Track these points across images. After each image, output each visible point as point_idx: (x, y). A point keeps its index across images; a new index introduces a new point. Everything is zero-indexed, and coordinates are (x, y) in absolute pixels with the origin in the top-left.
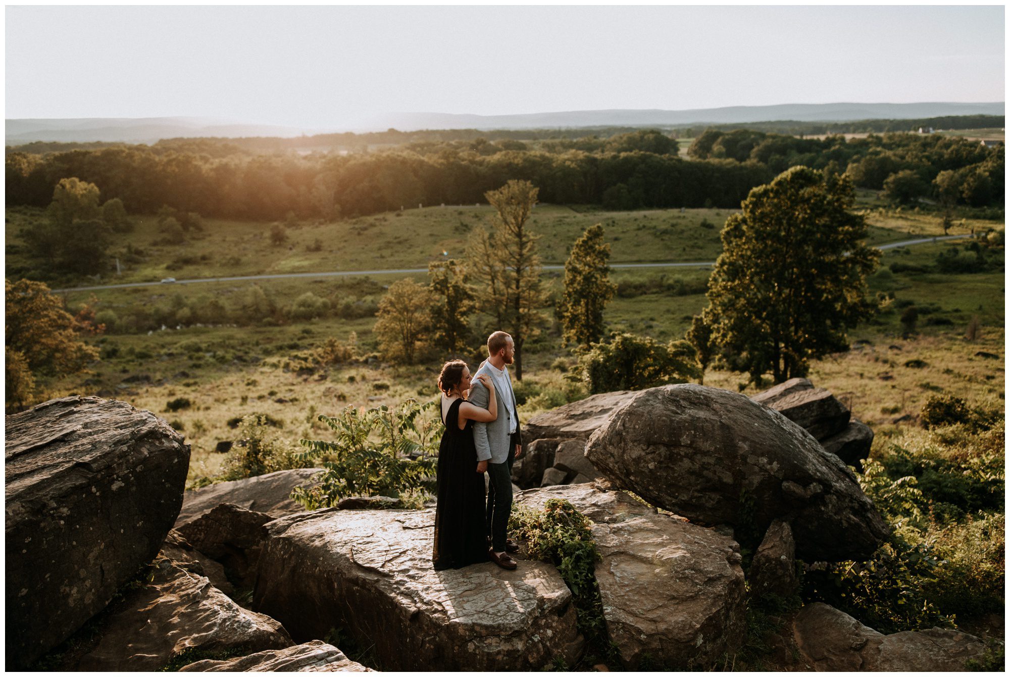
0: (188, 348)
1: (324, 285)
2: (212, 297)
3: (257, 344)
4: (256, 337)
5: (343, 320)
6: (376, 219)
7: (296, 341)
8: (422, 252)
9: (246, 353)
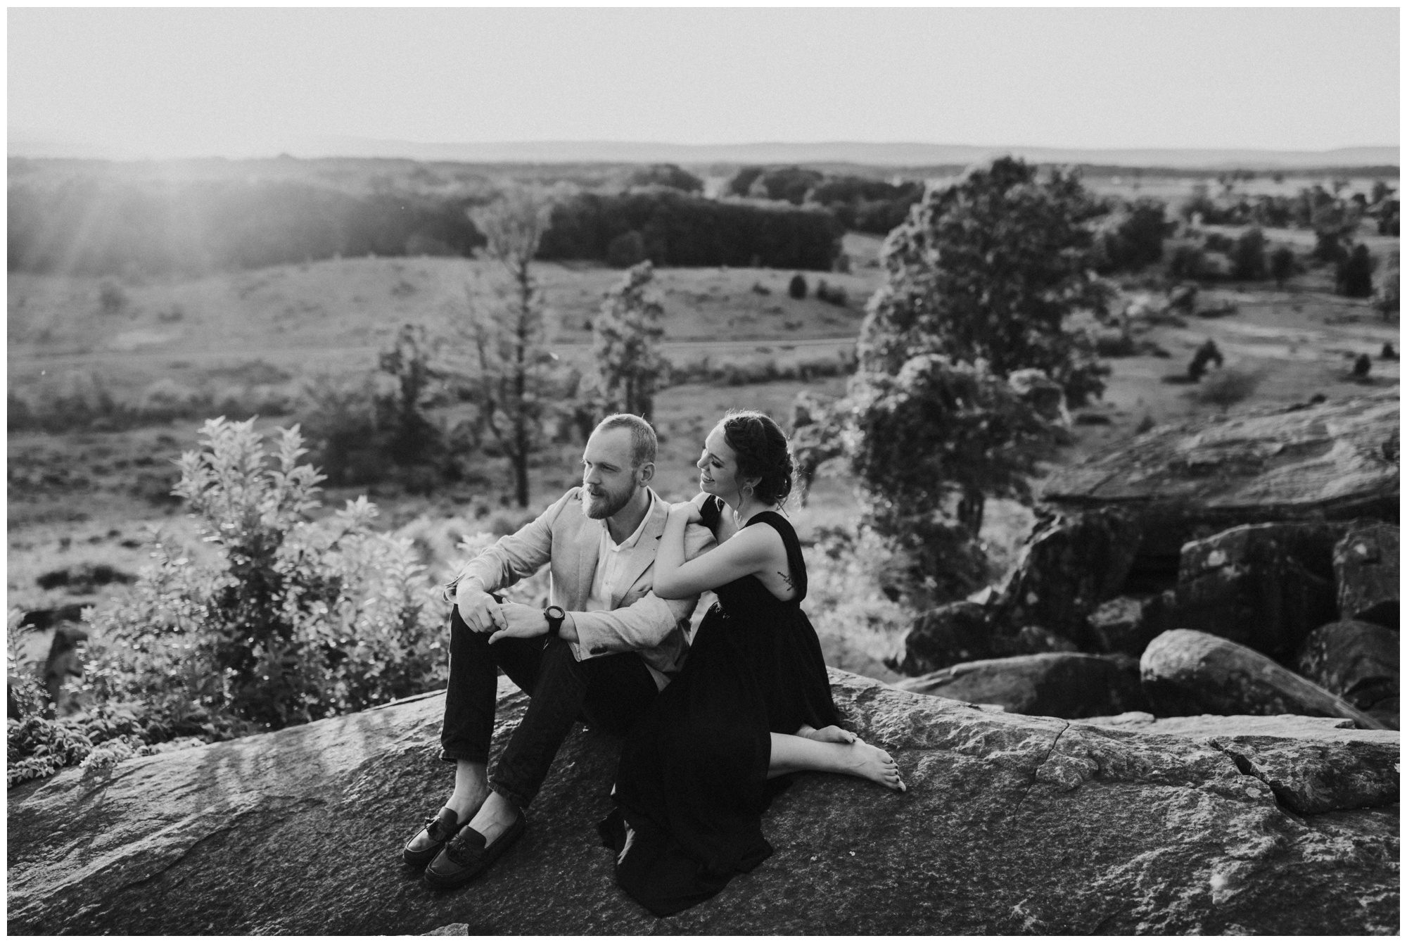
1: (191, 371)
8: (343, 324)
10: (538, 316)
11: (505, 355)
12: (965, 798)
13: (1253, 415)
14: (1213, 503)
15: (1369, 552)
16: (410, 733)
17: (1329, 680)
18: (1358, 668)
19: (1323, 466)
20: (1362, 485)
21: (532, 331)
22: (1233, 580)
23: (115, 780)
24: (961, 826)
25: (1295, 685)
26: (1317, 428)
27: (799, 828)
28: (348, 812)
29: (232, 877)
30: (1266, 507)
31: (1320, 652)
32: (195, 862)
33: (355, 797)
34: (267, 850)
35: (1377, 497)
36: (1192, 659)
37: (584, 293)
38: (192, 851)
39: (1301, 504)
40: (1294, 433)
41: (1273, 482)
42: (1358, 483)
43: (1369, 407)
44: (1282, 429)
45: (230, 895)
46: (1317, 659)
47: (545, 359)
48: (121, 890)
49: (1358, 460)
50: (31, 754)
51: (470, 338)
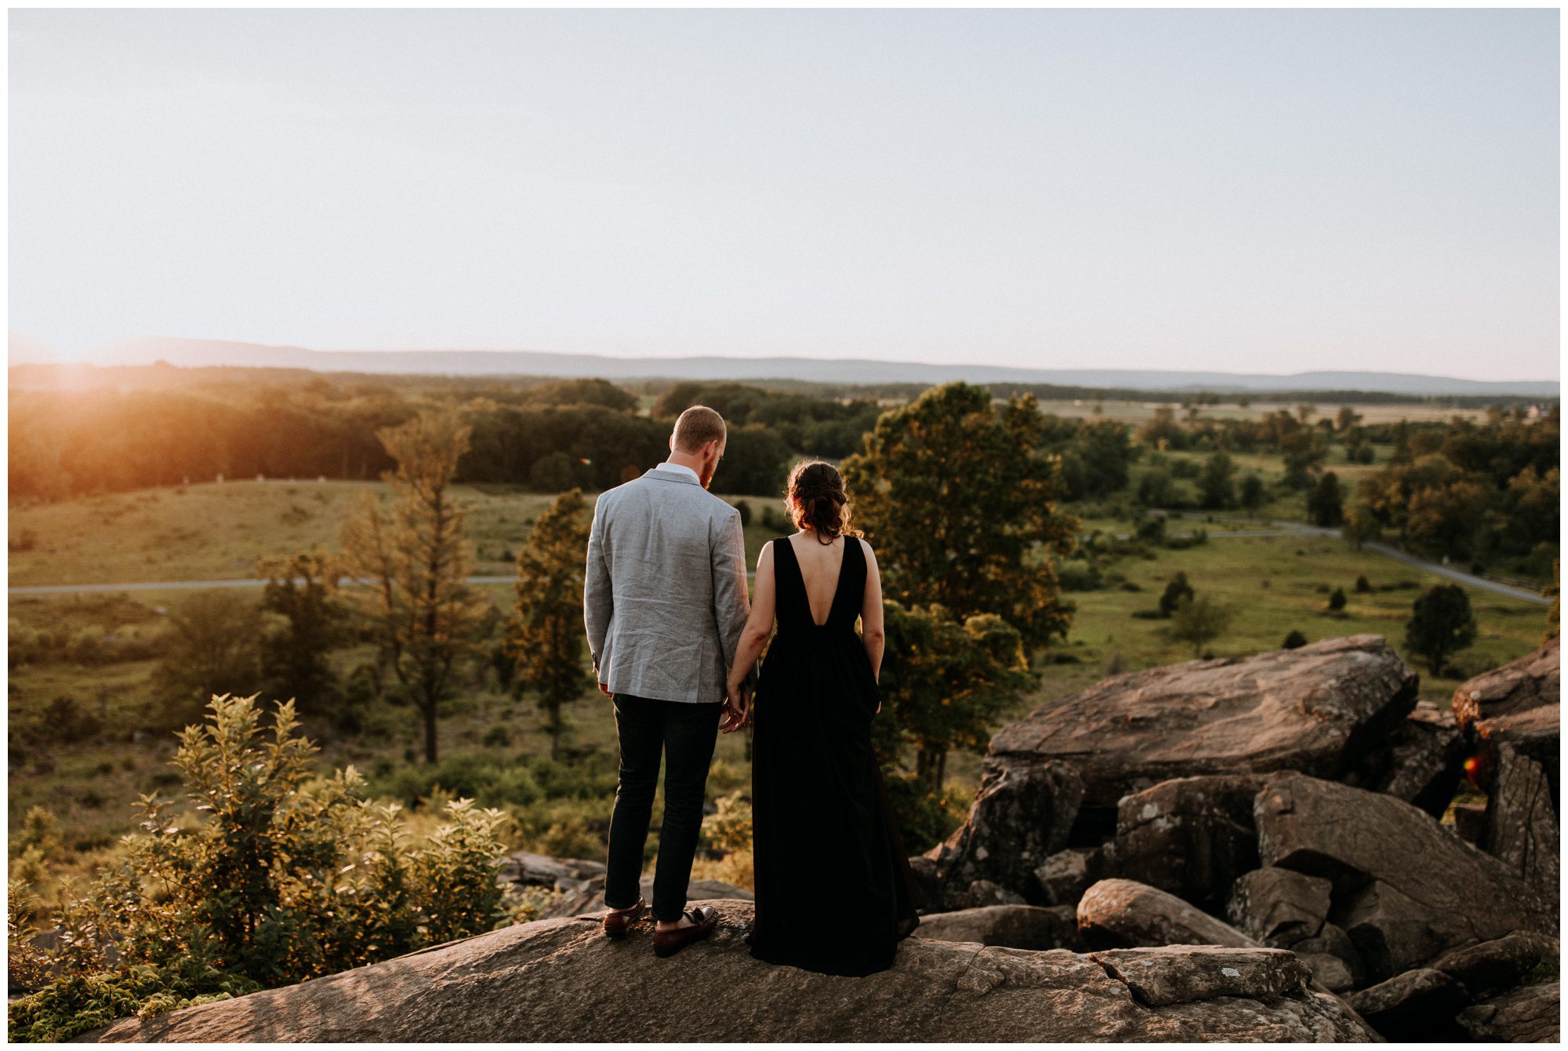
1: (41, 608)
5: (80, 668)
6: (139, 499)
8: (224, 554)
10: (454, 547)
11: (414, 592)
12: (904, 1005)
13: (1190, 669)
14: (1152, 756)
15: (1285, 803)
16: (445, 974)
17: (1252, 925)
18: (1276, 913)
19: (1251, 719)
20: (1284, 739)
21: (446, 564)
22: (1166, 831)
23: (173, 1026)
24: (900, 1025)
25: (1209, 926)
26: (1249, 683)
27: (776, 1032)
30: (1199, 761)
31: (1244, 898)
35: (1297, 750)
36: (1119, 905)
37: (503, 521)
39: (1229, 757)
40: (1227, 687)
41: (1206, 735)
42: (1280, 737)
43: (1294, 662)
44: (1215, 683)
46: (1242, 906)
47: (461, 594)
49: (1282, 715)
50: (82, 1009)
51: (375, 572)
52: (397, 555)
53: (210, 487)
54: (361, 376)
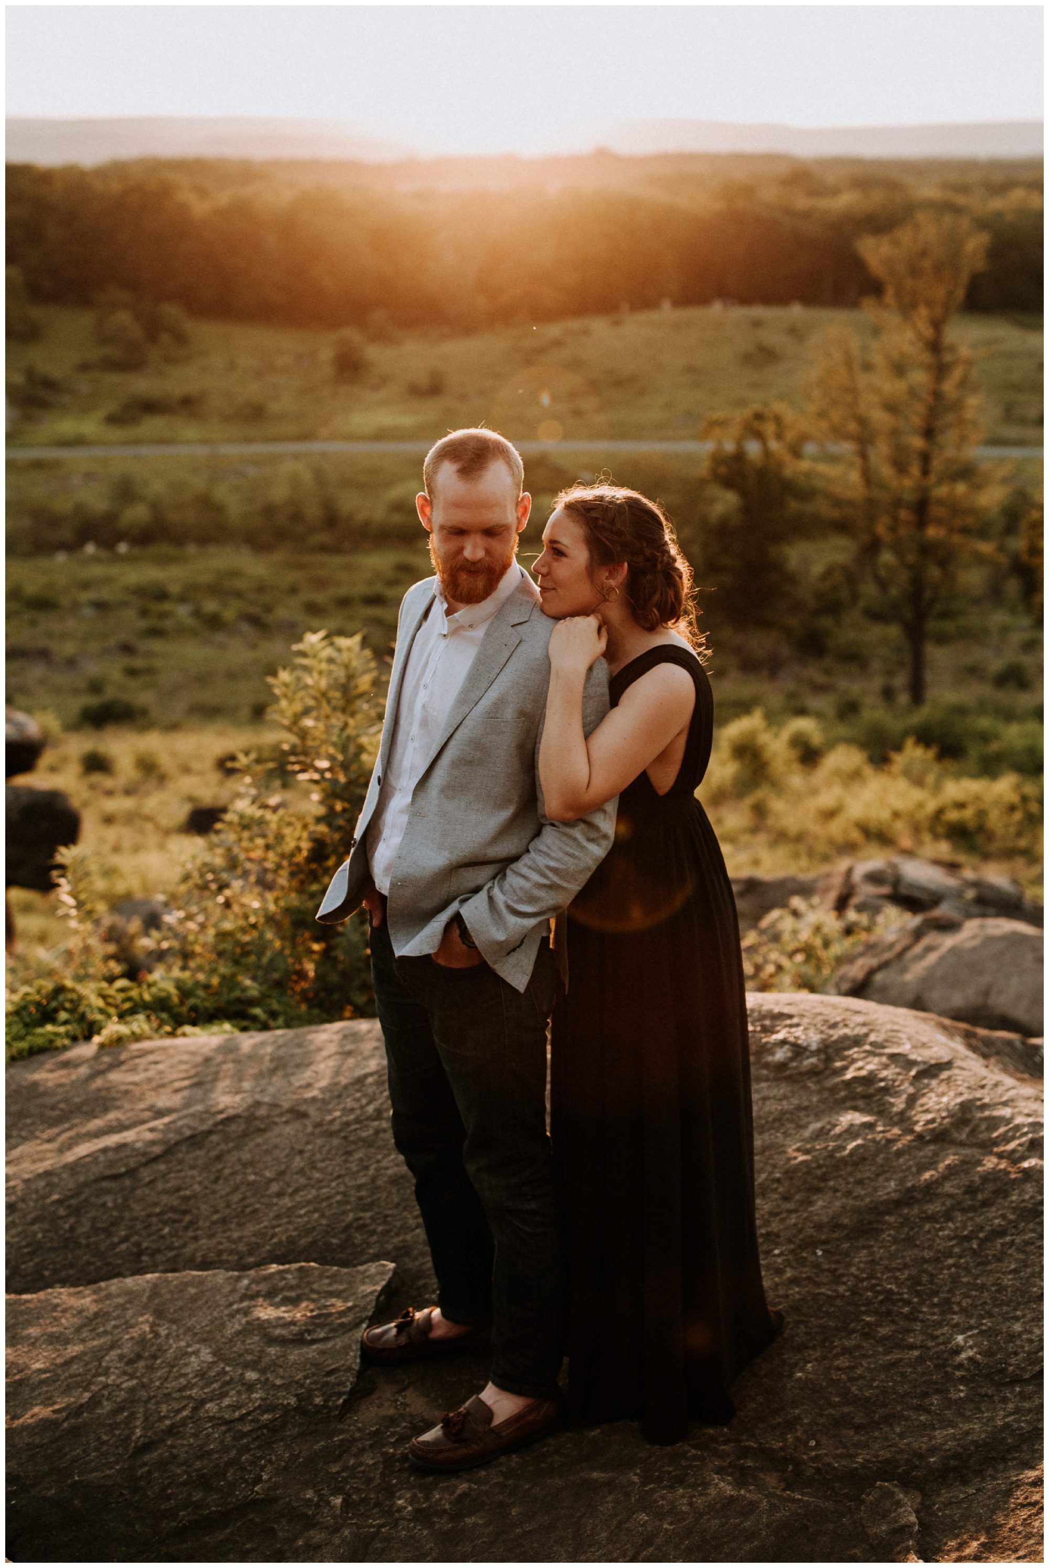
0: (141, 592)
2: (198, 483)
3: (293, 590)
4: (291, 577)
6: (568, 332)
7: (379, 588)
8: (667, 406)
9: (268, 609)
11: (900, 466)
21: (947, 430)
23: (124, 1062)
28: (326, 1131)
29: (200, 1183)
32: (170, 1162)
33: (337, 1114)
34: (239, 1160)
38: (170, 1150)
45: (192, 1201)
47: (966, 473)
48: (96, 1181)
51: (847, 437)
52: (879, 417)
53: (654, 316)
54: (856, 162)
